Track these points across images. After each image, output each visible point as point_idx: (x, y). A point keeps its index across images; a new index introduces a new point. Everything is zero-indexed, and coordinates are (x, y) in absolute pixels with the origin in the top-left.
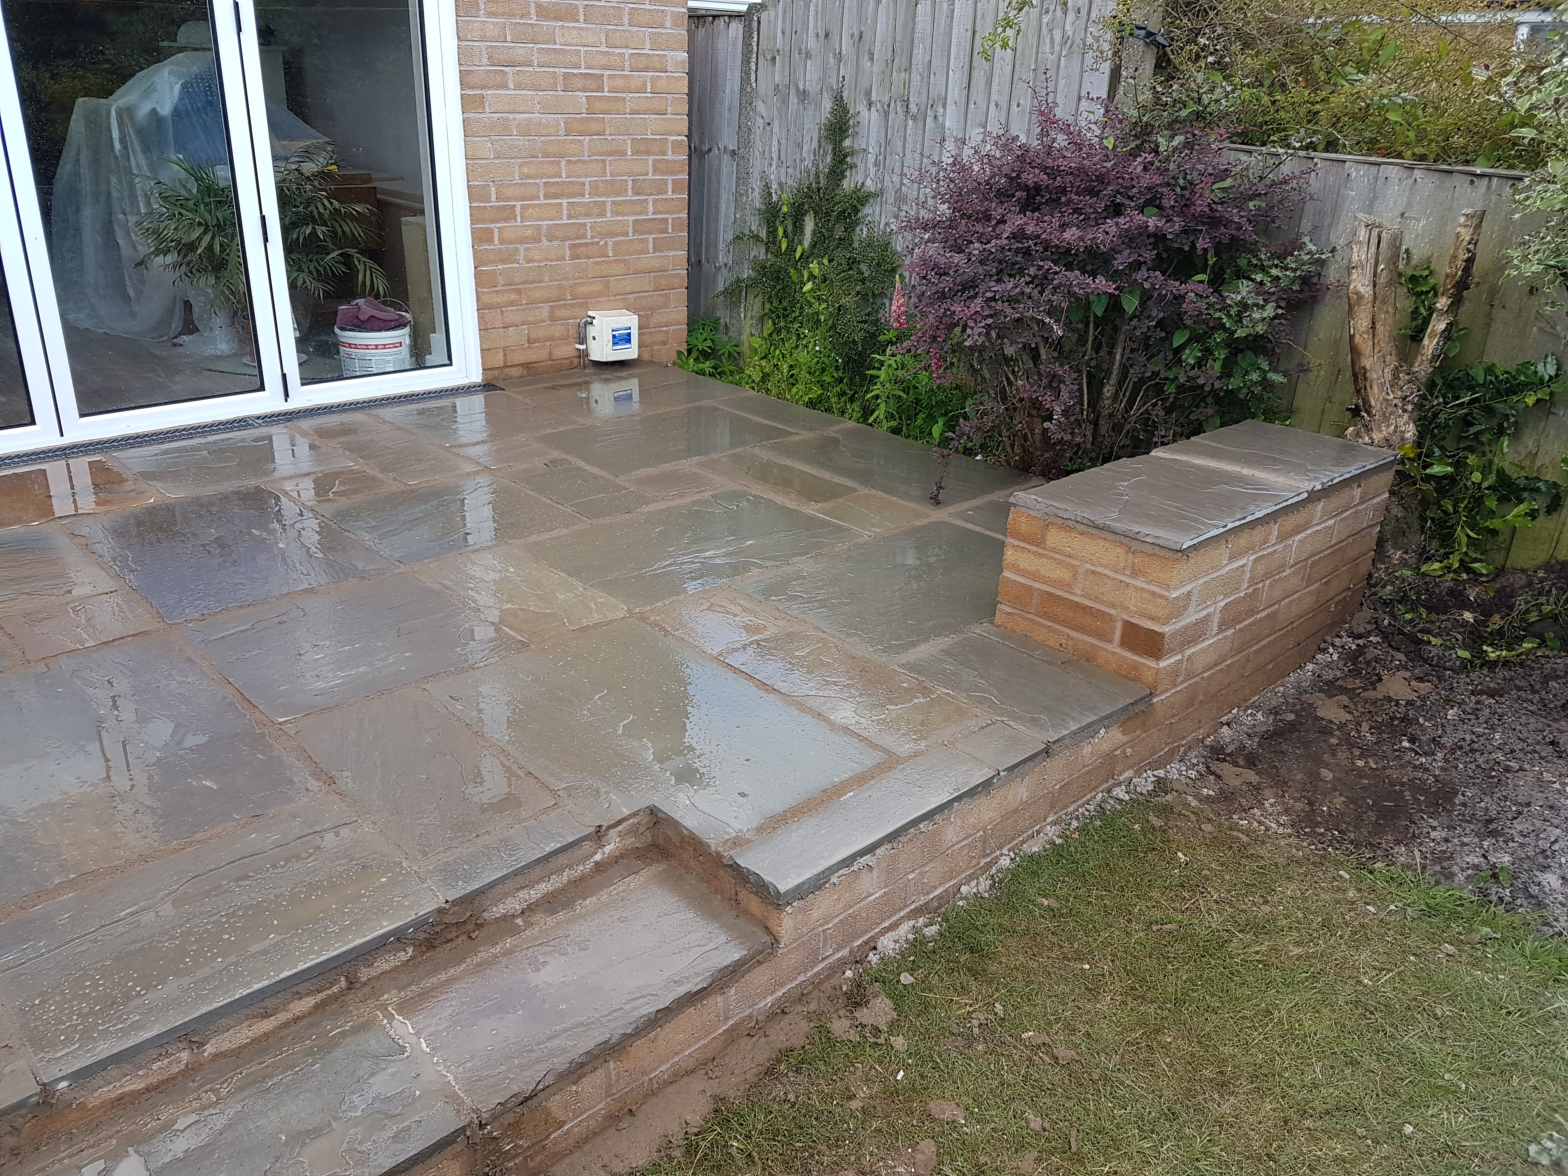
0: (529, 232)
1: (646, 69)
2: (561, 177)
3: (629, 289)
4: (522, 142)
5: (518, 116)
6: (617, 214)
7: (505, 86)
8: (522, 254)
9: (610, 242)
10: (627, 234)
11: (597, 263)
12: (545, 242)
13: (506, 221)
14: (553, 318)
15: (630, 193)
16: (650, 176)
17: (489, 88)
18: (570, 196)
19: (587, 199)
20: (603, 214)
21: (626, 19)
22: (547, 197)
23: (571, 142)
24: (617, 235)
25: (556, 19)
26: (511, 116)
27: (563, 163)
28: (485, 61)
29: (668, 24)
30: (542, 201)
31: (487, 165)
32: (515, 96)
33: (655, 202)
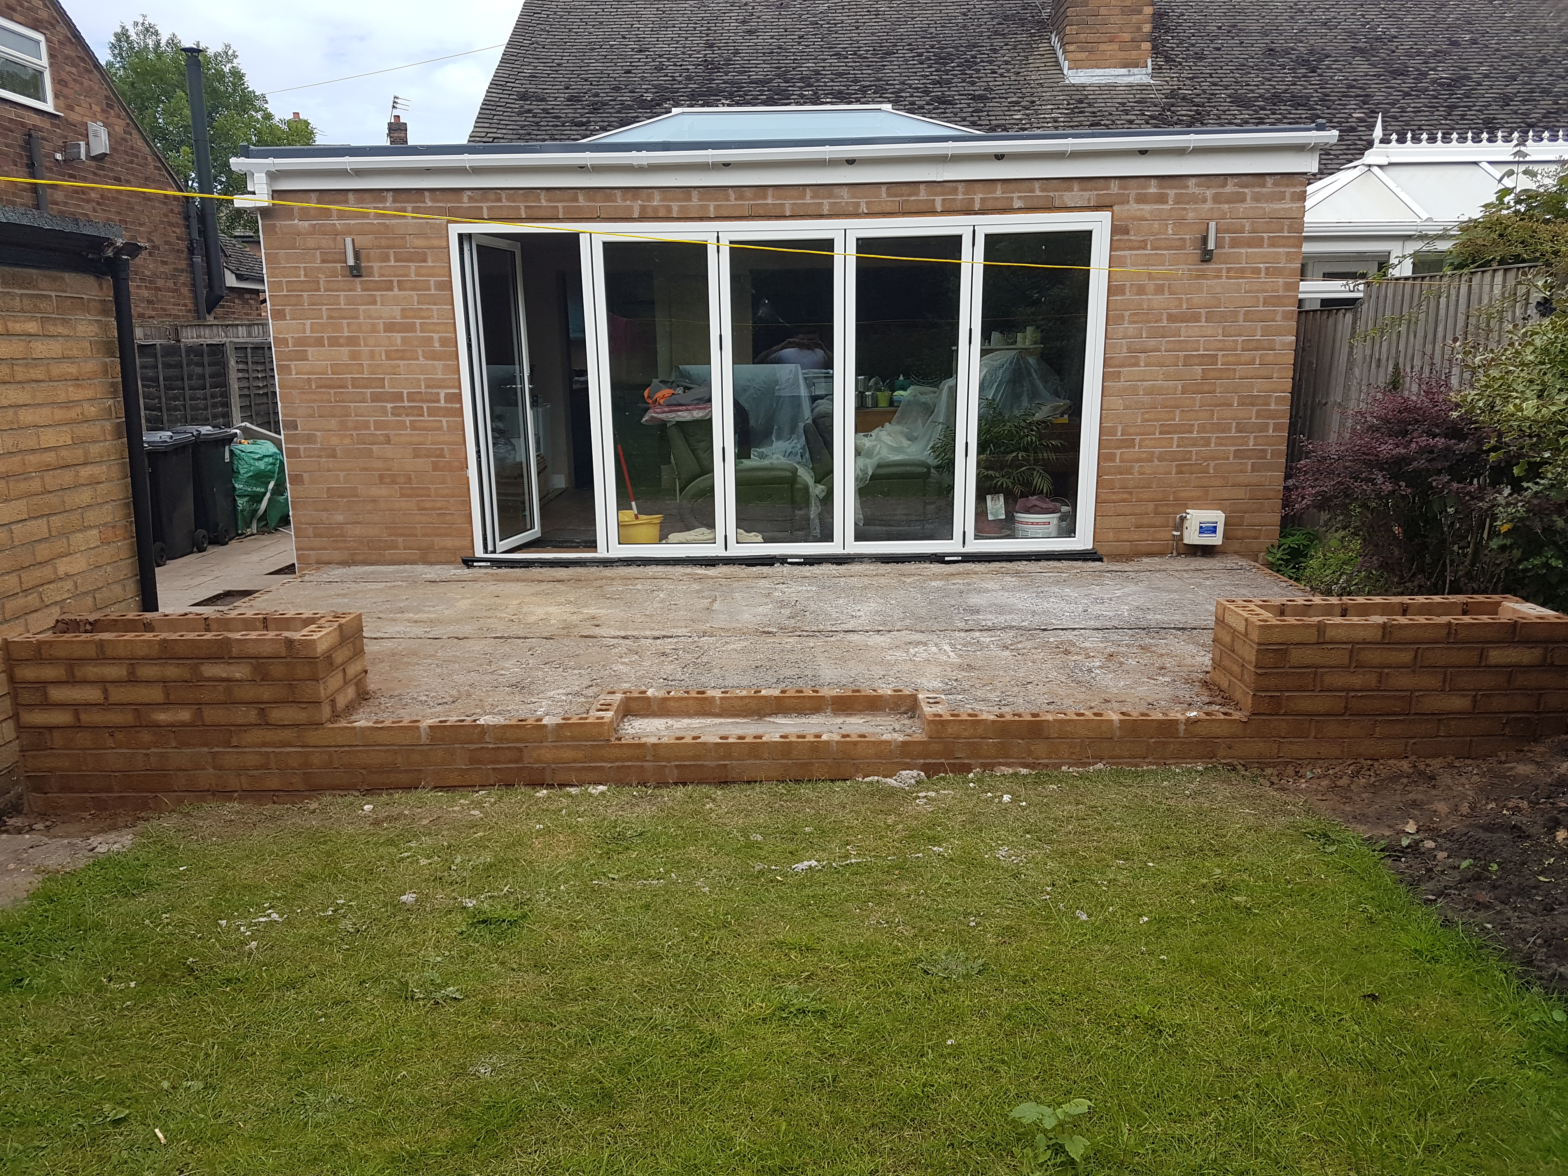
0: (1144, 455)
1: (1256, 349)
2: (1174, 420)
3: (1226, 496)
4: (1147, 399)
5: (1145, 383)
6: (1221, 445)
7: (1137, 365)
8: (1137, 469)
9: (1212, 464)
10: (1228, 459)
11: (1200, 478)
12: (1156, 462)
13: (1126, 448)
14: (1156, 513)
15: (1234, 430)
16: (1253, 420)
17: (1125, 367)
18: (1179, 433)
19: (1195, 435)
20: (1208, 444)
21: (1241, 318)
22: (1160, 433)
23: (1186, 398)
24: (1218, 459)
25: (1182, 322)
26: (1139, 383)
27: (1178, 412)
28: (1125, 350)
29: (1279, 318)
30: (1157, 436)
31: (1117, 414)
32: (1144, 371)
33: (1255, 437)
